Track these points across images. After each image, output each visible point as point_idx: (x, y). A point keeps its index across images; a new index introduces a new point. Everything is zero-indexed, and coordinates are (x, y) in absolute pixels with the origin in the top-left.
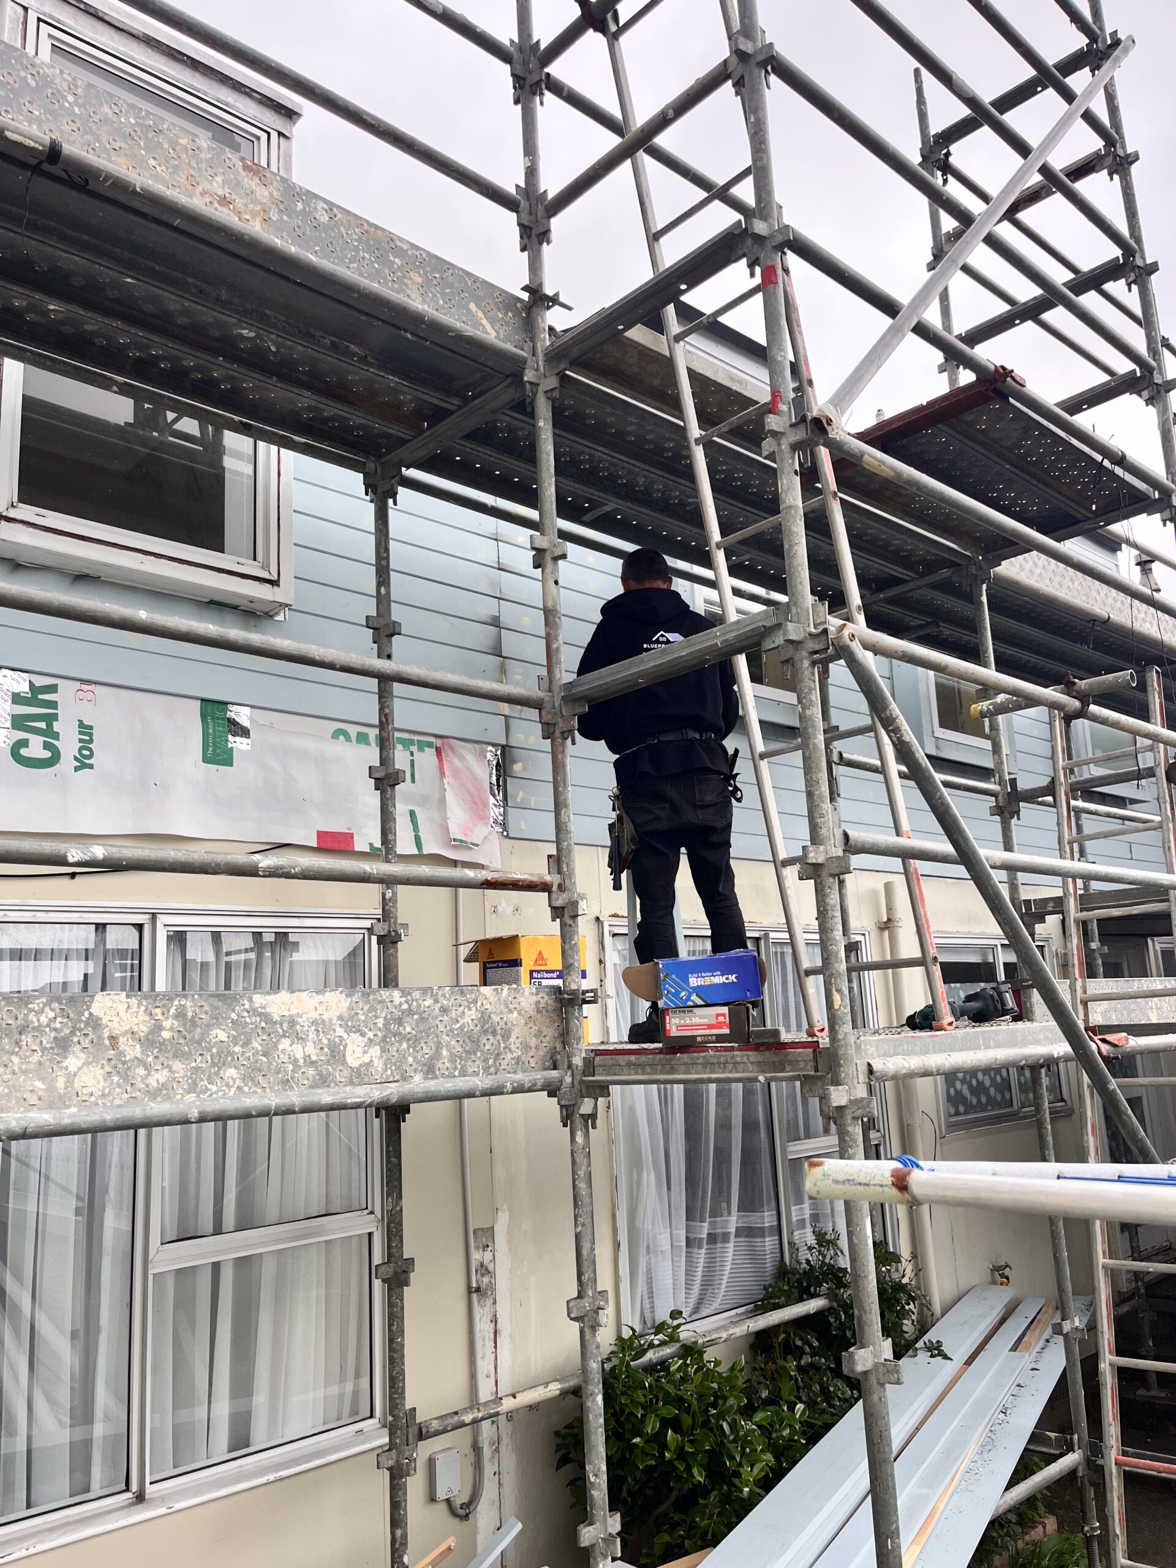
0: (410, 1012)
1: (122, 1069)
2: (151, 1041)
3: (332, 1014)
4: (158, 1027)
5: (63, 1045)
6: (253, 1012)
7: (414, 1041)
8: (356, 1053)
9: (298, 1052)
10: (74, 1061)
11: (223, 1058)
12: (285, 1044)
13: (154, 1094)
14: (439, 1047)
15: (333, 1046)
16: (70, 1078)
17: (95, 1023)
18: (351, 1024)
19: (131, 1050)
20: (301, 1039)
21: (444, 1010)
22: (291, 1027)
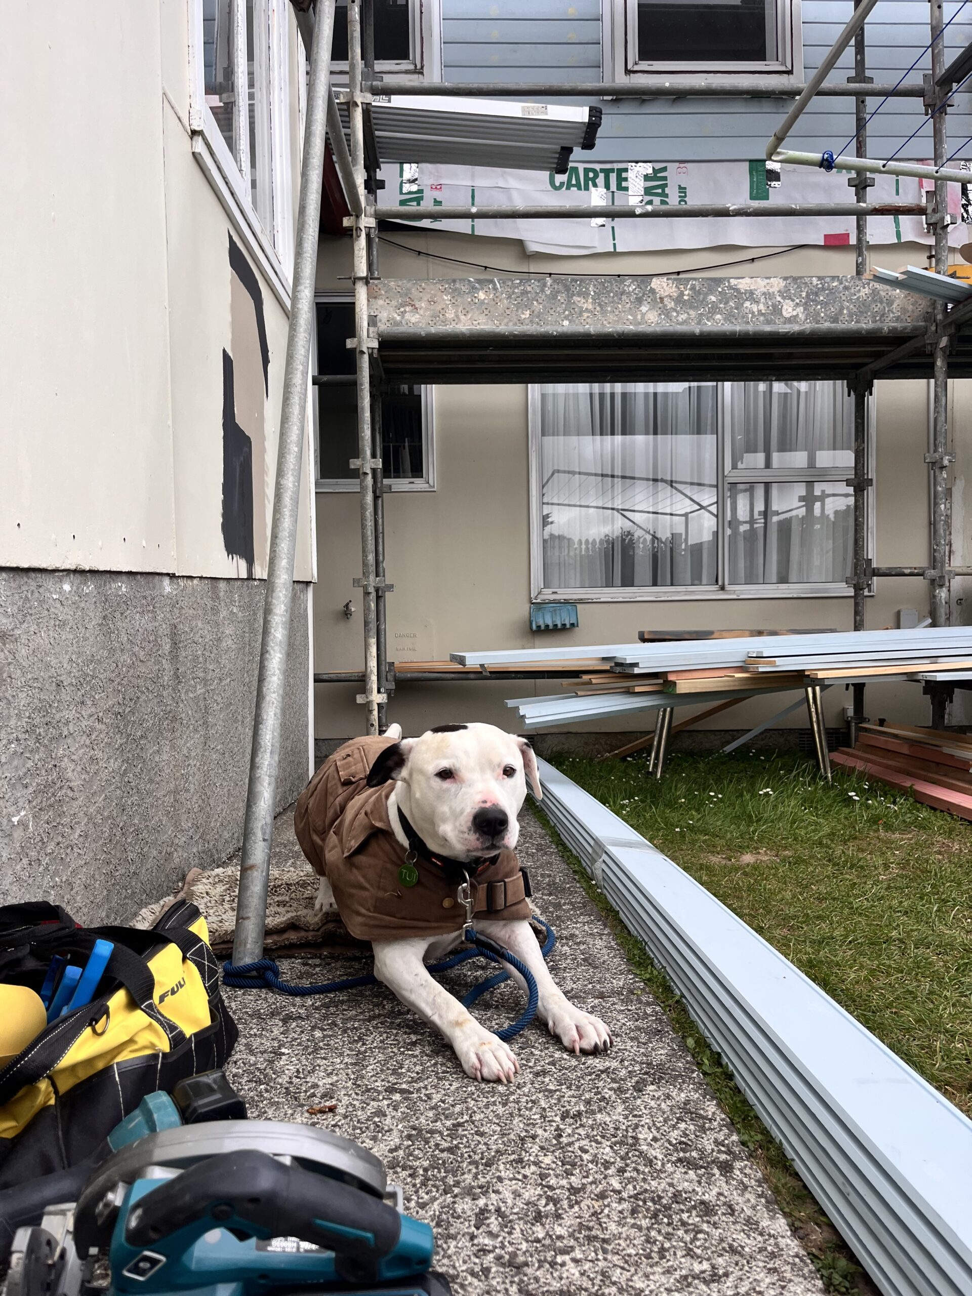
0: (823, 289)
1: (666, 313)
2: (679, 300)
3: (775, 290)
4: (682, 294)
5: (639, 301)
6: (730, 287)
7: (825, 304)
8: (788, 309)
9: (755, 308)
10: (644, 309)
11: (714, 309)
12: (747, 304)
13: (681, 324)
14: (842, 309)
15: (774, 306)
16: (643, 315)
17: (653, 291)
18: (786, 294)
19: (670, 304)
20: (757, 302)
21: (846, 288)
22: (751, 295)
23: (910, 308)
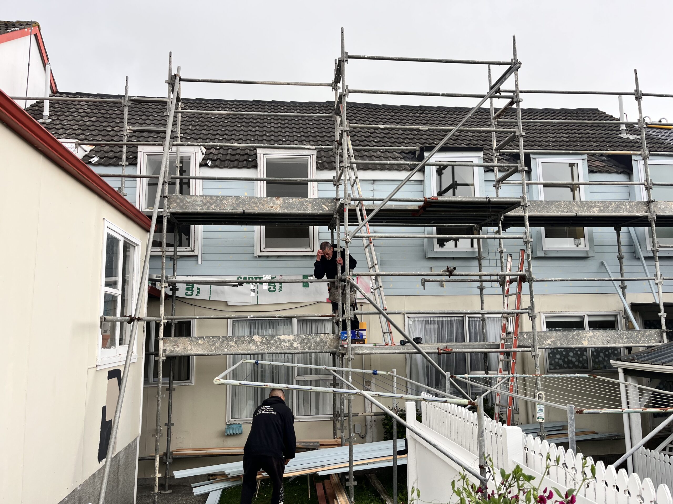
0: (306, 339)
1: (258, 346)
2: (262, 342)
3: (291, 339)
4: (263, 340)
5: (249, 343)
6: (277, 338)
7: (306, 343)
8: (295, 345)
9: (285, 344)
10: (251, 345)
11: (273, 345)
12: (283, 343)
13: (262, 350)
14: (311, 345)
15: (291, 344)
16: (250, 347)
17: (254, 340)
18: (294, 340)
19: (259, 344)
20: (286, 343)
21: (313, 338)
22: (284, 341)
23: (332, 344)
